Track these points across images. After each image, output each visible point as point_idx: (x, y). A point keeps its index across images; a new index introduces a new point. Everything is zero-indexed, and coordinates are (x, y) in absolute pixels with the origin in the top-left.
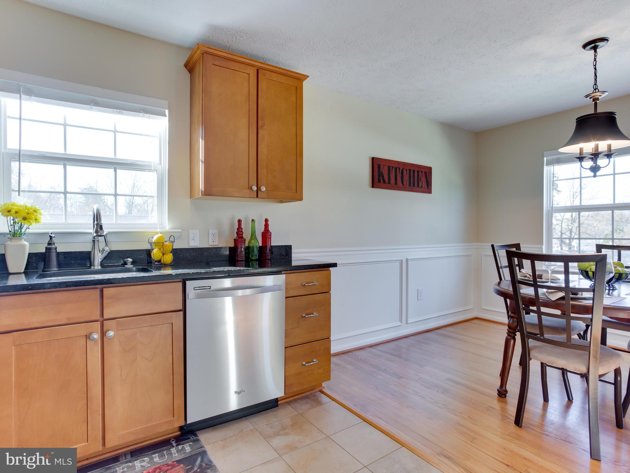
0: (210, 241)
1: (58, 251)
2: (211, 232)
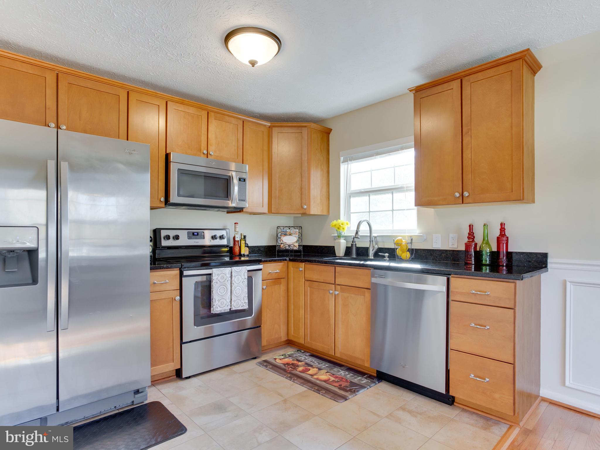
0: (450, 244)
1: (357, 246)
2: (451, 235)
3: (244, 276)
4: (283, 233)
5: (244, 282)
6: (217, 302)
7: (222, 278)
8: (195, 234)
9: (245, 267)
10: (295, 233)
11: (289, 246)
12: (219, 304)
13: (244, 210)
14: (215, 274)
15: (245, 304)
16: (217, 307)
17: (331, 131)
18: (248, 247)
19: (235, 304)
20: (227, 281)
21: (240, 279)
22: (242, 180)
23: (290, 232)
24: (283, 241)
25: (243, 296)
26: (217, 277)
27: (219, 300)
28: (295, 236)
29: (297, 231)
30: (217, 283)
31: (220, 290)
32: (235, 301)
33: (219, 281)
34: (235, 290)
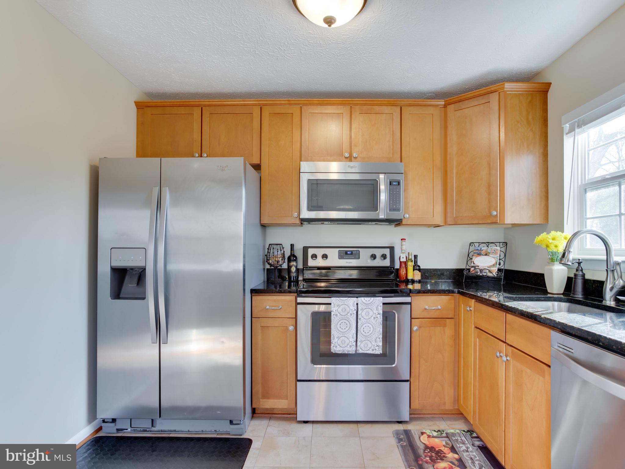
1: (585, 278)
3: (377, 309)
4: (477, 251)
5: (376, 318)
6: (336, 340)
7: (344, 310)
8: (348, 253)
9: (379, 298)
10: (495, 252)
11: (481, 271)
12: (339, 342)
13: (404, 222)
14: (334, 305)
15: (377, 348)
16: (336, 346)
17: (550, 86)
18: (420, 270)
19: (362, 346)
20: (351, 314)
21: (371, 313)
22: (394, 183)
23: (486, 251)
24: (474, 264)
25: (374, 337)
26: (337, 308)
27: (339, 338)
28: (494, 256)
29: (498, 250)
30: (336, 315)
31: (340, 324)
32: (362, 342)
33: (339, 313)
34: (362, 328)
